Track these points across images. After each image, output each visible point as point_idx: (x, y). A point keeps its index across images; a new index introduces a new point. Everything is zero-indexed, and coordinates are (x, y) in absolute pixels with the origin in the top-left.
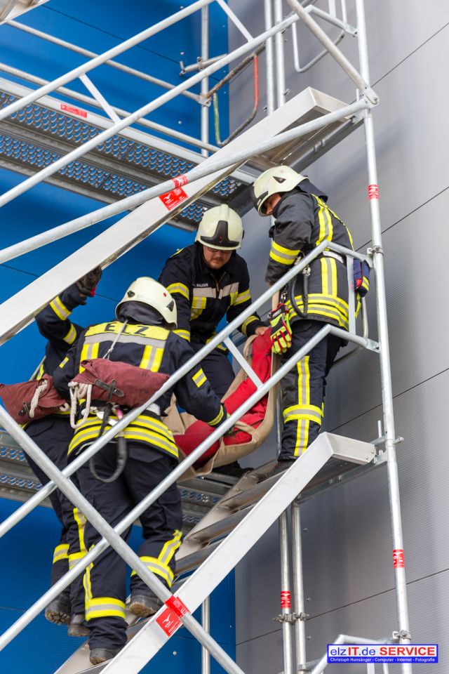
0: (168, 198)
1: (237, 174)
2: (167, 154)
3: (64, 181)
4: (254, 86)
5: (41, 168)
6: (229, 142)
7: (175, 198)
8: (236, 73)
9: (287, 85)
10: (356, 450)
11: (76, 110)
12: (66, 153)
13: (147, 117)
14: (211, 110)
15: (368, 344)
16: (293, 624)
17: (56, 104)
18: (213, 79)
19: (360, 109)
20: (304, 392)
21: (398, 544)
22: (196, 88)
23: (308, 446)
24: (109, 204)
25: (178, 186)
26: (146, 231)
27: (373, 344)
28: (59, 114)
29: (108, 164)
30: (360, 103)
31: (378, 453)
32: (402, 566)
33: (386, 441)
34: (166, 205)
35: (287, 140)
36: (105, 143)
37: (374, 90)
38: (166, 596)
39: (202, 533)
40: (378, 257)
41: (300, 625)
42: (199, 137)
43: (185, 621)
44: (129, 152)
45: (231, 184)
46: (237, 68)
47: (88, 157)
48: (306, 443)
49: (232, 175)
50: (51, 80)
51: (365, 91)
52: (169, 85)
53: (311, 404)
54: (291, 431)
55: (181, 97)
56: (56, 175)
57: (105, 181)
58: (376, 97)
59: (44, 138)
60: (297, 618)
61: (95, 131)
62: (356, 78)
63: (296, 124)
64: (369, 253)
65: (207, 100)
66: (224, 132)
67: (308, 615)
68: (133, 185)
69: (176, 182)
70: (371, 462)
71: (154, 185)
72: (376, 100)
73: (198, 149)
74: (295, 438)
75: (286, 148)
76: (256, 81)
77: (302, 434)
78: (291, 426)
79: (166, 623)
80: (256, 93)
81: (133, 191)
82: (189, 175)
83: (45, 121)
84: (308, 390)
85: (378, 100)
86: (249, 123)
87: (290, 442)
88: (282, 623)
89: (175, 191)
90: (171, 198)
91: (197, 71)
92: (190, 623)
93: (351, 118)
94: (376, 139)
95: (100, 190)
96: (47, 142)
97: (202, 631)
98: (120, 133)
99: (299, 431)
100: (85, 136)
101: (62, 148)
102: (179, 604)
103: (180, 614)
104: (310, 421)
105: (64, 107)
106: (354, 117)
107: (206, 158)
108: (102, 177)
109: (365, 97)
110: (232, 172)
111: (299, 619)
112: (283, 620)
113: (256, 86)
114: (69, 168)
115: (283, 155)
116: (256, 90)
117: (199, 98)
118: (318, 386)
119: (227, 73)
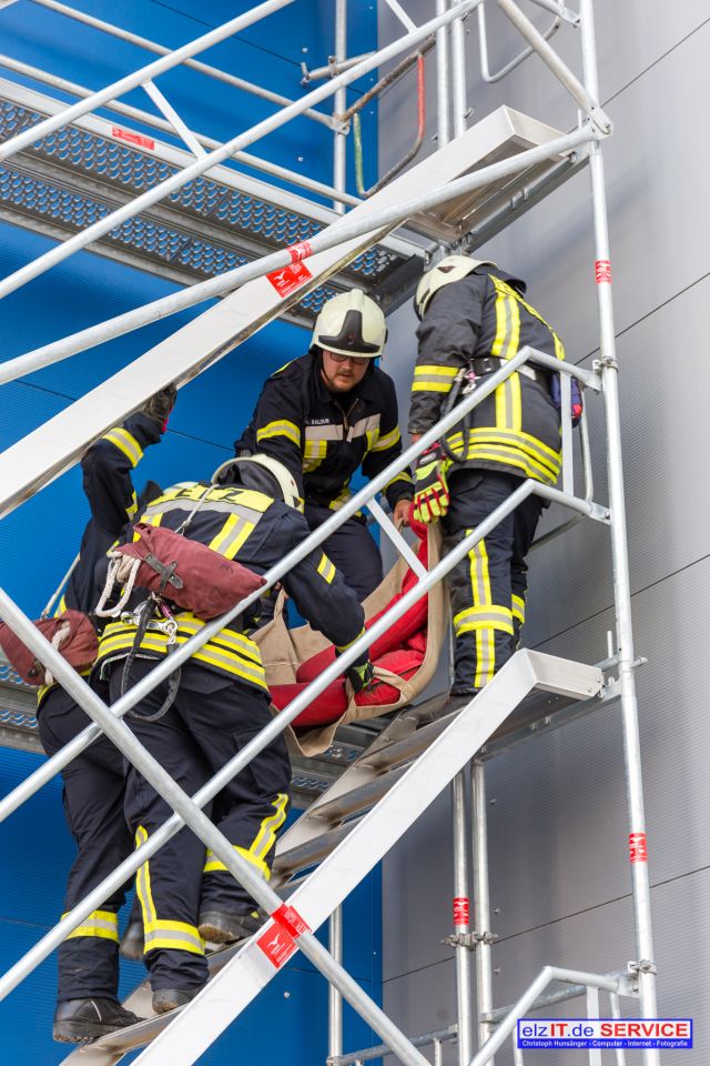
0: (279, 278)
1: (389, 242)
2: (280, 209)
3: (116, 249)
4: (418, 102)
5: (81, 229)
6: (377, 191)
7: (291, 278)
8: (389, 82)
9: (470, 101)
10: (572, 677)
11: (137, 137)
12: (121, 205)
13: (247, 149)
14: (349, 140)
15: (594, 511)
16: (472, 949)
17: (105, 128)
18: (353, 90)
19: (584, 142)
20: (481, 587)
21: (637, 824)
22: (327, 105)
23: (495, 672)
24: (188, 286)
25: (296, 259)
26: (246, 330)
27: (600, 511)
28: (110, 144)
29: (187, 223)
30: (583, 131)
31: (606, 681)
32: (644, 859)
33: (619, 662)
34: (278, 289)
35: (468, 188)
36: (182, 190)
37: (605, 111)
38: (272, 905)
39: (331, 806)
40: (610, 375)
41: (484, 951)
42: (330, 182)
43: (303, 944)
44: (220, 204)
45: (380, 257)
46: (391, 73)
47: (155, 212)
48: (491, 666)
49: (382, 242)
50: (97, 89)
51: (592, 114)
52: (283, 100)
53: (494, 604)
54: (467, 649)
55: (301, 118)
56: (104, 240)
57: (182, 249)
58: (609, 122)
59: (86, 181)
60: (479, 940)
61: (167, 171)
62: (576, 91)
63: (482, 164)
65: (344, 125)
66: (370, 175)
67: (496, 936)
68: (227, 258)
69: (294, 253)
70: (596, 695)
71: (258, 256)
72: (608, 127)
73: (328, 202)
74: (474, 660)
75: (467, 201)
76: (421, 95)
77: (485, 653)
78: (466, 642)
79: (273, 947)
80: (421, 114)
81: (226, 265)
82: (314, 242)
83: (87, 155)
84: (487, 582)
85: (612, 128)
86: (409, 161)
87: (467, 667)
88: (455, 948)
89: (292, 267)
90: (285, 278)
91: (328, 78)
92: (311, 948)
93: (570, 156)
94: (607, 189)
95: (174, 265)
96: (91, 187)
97: (329, 961)
98: (206, 174)
99: (479, 647)
100: (150, 179)
101: (114, 197)
102: (294, 917)
103: (294, 933)
104: (496, 630)
105: (117, 132)
106: (574, 153)
107: (341, 215)
108: (177, 244)
109: (591, 122)
110: (383, 237)
111: (482, 942)
112: (457, 943)
113: (421, 104)
114: (125, 229)
115: (462, 212)
116: (421, 109)
117: (331, 122)
118: (502, 574)
119: (376, 81)
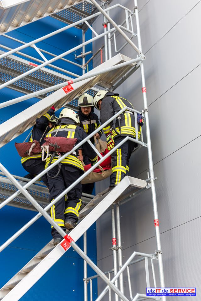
4: (101, 57)
7: (69, 90)
8: (94, 56)
10: (139, 183)
15: (143, 144)
19: (138, 61)
20: (119, 162)
21: (156, 217)
23: (120, 181)
25: (69, 84)
27: (145, 144)
31: (148, 184)
33: (151, 179)
37: (143, 54)
38: (64, 235)
40: (146, 113)
41: (120, 251)
43: (72, 245)
46: (95, 54)
48: (120, 180)
53: (122, 165)
54: (114, 175)
58: (144, 56)
62: (136, 49)
64: (143, 111)
65: (85, 67)
67: (123, 247)
69: (69, 82)
70: (145, 187)
72: (144, 58)
74: (115, 178)
75: (112, 78)
77: (118, 176)
78: (114, 174)
82: (74, 80)
84: (121, 161)
85: (145, 58)
87: (113, 180)
88: (113, 250)
90: (67, 89)
93: (136, 65)
99: (117, 175)
102: (69, 238)
103: (70, 242)
104: (122, 172)
109: (140, 56)
111: (119, 249)
115: (111, 81)
117: (82, 67)
118: (124, 159)
